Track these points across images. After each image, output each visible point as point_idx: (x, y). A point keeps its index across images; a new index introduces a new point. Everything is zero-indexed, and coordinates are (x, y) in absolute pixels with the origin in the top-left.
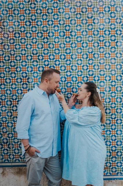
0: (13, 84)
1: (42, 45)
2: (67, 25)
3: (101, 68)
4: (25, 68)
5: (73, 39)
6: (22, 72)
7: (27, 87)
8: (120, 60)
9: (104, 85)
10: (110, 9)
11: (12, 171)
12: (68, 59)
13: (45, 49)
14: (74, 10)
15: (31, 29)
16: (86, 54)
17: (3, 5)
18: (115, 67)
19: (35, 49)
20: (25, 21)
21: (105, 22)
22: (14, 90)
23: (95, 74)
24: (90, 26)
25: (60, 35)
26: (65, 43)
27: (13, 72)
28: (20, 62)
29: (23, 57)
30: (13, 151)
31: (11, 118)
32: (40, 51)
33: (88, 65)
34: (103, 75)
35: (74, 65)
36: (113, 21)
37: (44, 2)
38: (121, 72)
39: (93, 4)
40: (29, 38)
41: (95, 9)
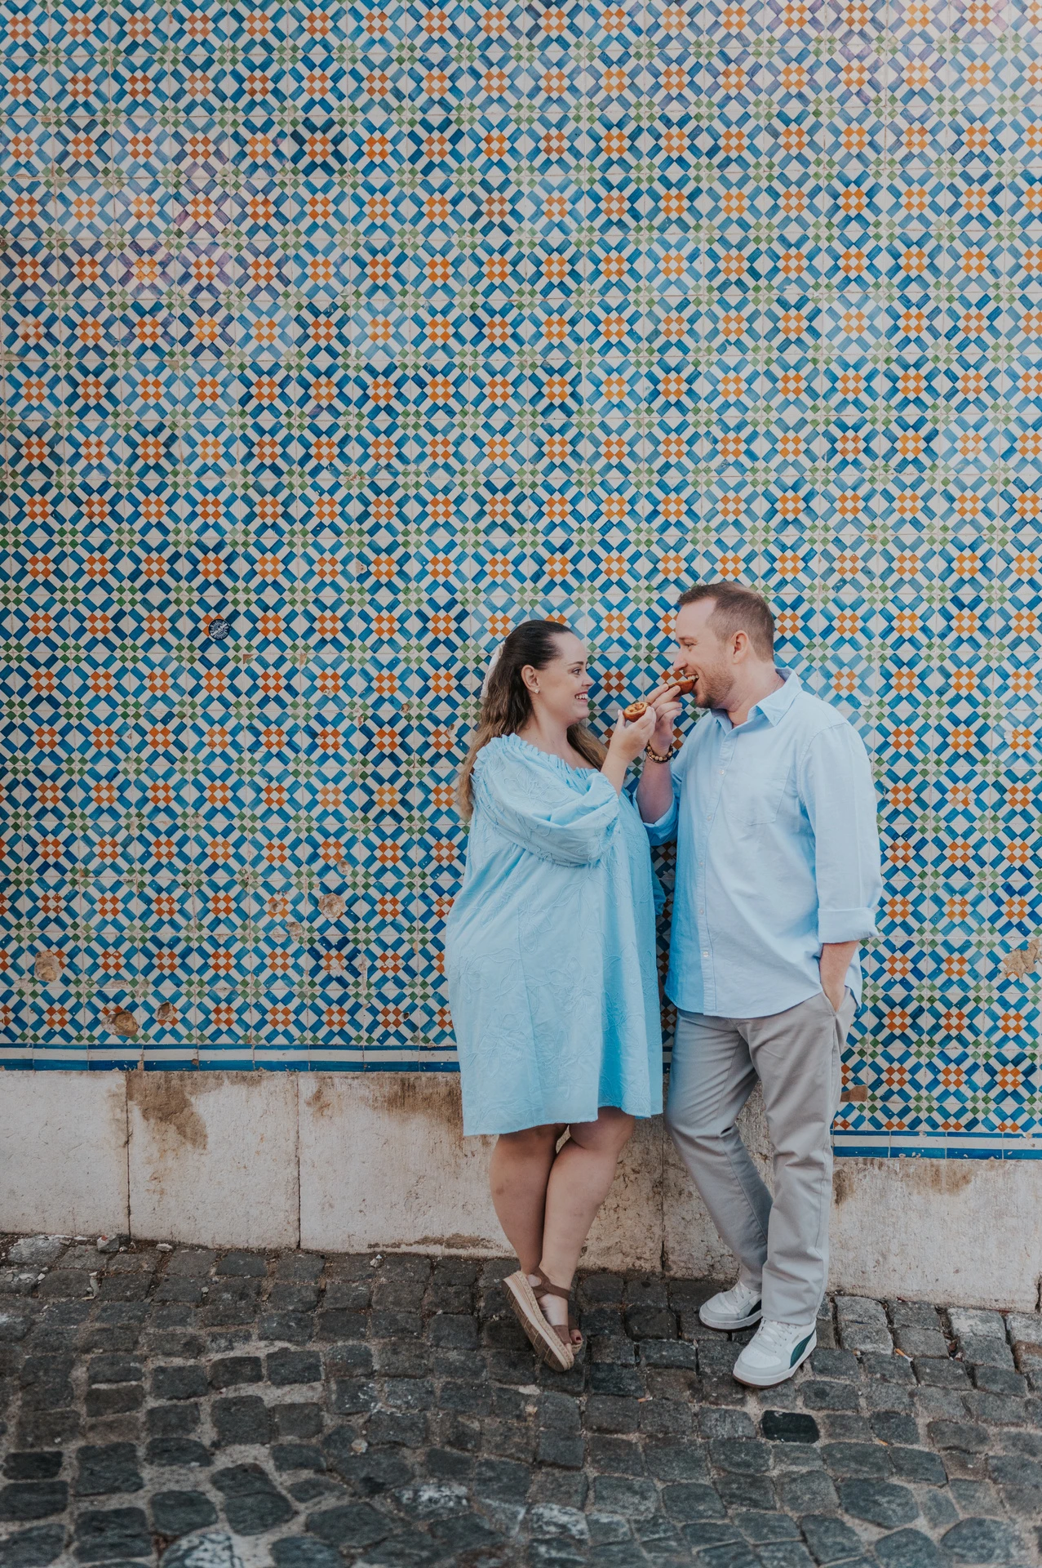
0: (380, 642)
1: (540, 444)
2: (674, 339)
3: (842, 571)
4: (446, 562)
5: (703, 417)
6: (428, 580)
7: (452, 661)
8: (945, 529)
9: (858, 659)
10: (902, 261)
11: (366, 1093)
12: (673, 519)
13: (552, 466)
14: (710, 265)
15: (481, 360)
16: (767, 495)
18: (919, 565)
19: (498, 461)
20: (451, 317)
21: (872, 329)
22: (385, 672)
23: (812, 601)
24: (793, 348)
25: (632, 394)
26: (661, 436)
27: (384, 580)
29: (435, 503)
30: (373, 991)
31: (365, 820)
32: (526, 475)
33: (777, 553)
34: (854, 607)
35: (701, 548)
36: (911, 323)
37: (557, 219)
38: (949, 595)
39: (811, 232)
40: (470, 408)
41: (823, 262)
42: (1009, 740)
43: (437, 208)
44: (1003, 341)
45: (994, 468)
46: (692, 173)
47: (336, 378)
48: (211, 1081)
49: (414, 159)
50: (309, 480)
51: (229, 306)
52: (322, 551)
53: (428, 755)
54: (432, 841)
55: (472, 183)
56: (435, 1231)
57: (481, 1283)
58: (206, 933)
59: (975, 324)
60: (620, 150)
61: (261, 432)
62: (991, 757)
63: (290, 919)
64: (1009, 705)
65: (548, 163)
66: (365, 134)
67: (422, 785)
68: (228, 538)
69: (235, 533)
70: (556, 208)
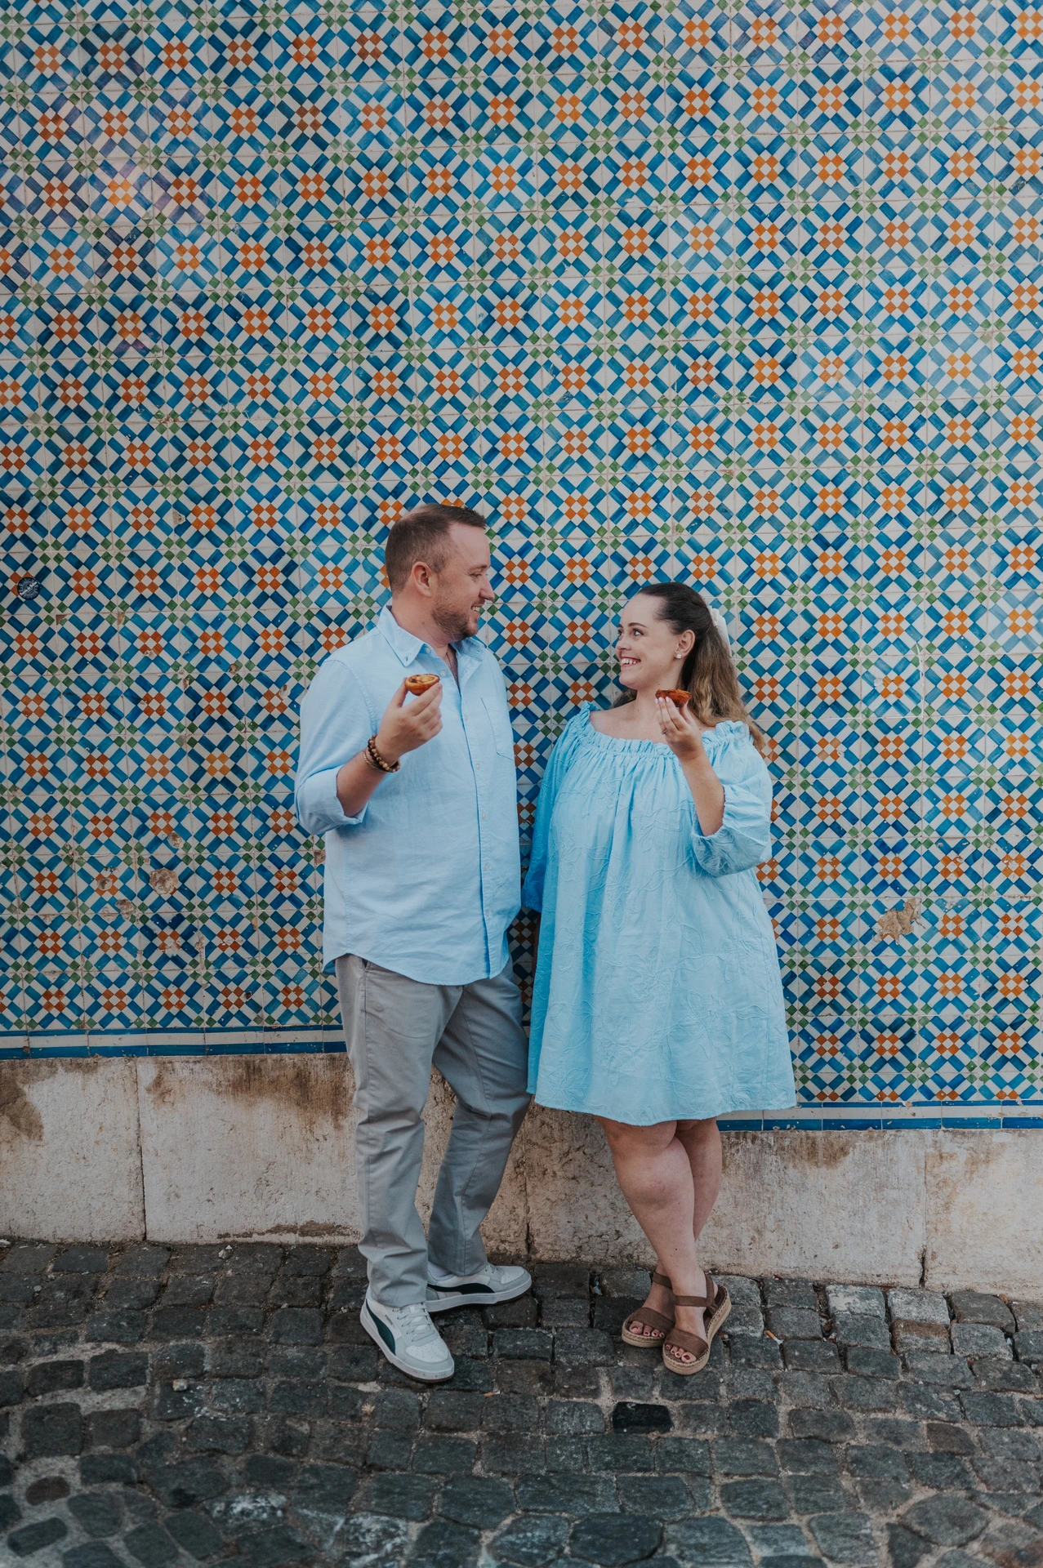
0: (203, 599)
1: (366, 378)
2: (507, 260)
3: (697, 510)
4: (271, 510)
5: (542, 346)
6: (252, 530)
7: (282, 616)
8: (806, 462)
10: (753, 169)
11: (209, 1077)
12: (513, 458)
13: (380, 404)
14: (544, 177)
15: (299, 288)
16: (614, 429)
17: (144, 150)
18: (779, 502)
19: (323, 399)
20: (265, 241)
21: (722, 244)
22: (210, 631)
23: (665, 543)
24: (637, 267)
25: (464, 322)
26: (496, 366)
27: (204, 530)
28: (240, 478)
29: (256, 446)
30: (212, 970)
31: (195, 789)
32: (355, 413)
33: (626, 492)
34: (711, 548)
35: (544, 489)
36: (765, 237)
37: (375, 130)
38: (812, 533)
39: (652, 139)
40: (290, 341)
41: (667, 172)
42: (880, 688)
43: (244, 121)
44: (864, 254)
45: (858, 394)
46: (521, 75)
47: (142, 311)
48: (44, 1069)
49: (217, 66)
50: (117, 424)
51: (22, 234)
52: (135, 500)
53: (260, 719)
54: (268, 810)
55: (281, 92)
56: (288, 1219)
57: (334, 1272)
58: (30, 913)
59: (832, 237)
60: (442, 52)
61: (63, 372)
62: (861, 706)
63: (120, 896)
64: (879, 650)
65: (363, 68)
66: (162, 41)
67: (254, 751)
68: (33, 489)
69: (40, 483)
70: (374, 118)
